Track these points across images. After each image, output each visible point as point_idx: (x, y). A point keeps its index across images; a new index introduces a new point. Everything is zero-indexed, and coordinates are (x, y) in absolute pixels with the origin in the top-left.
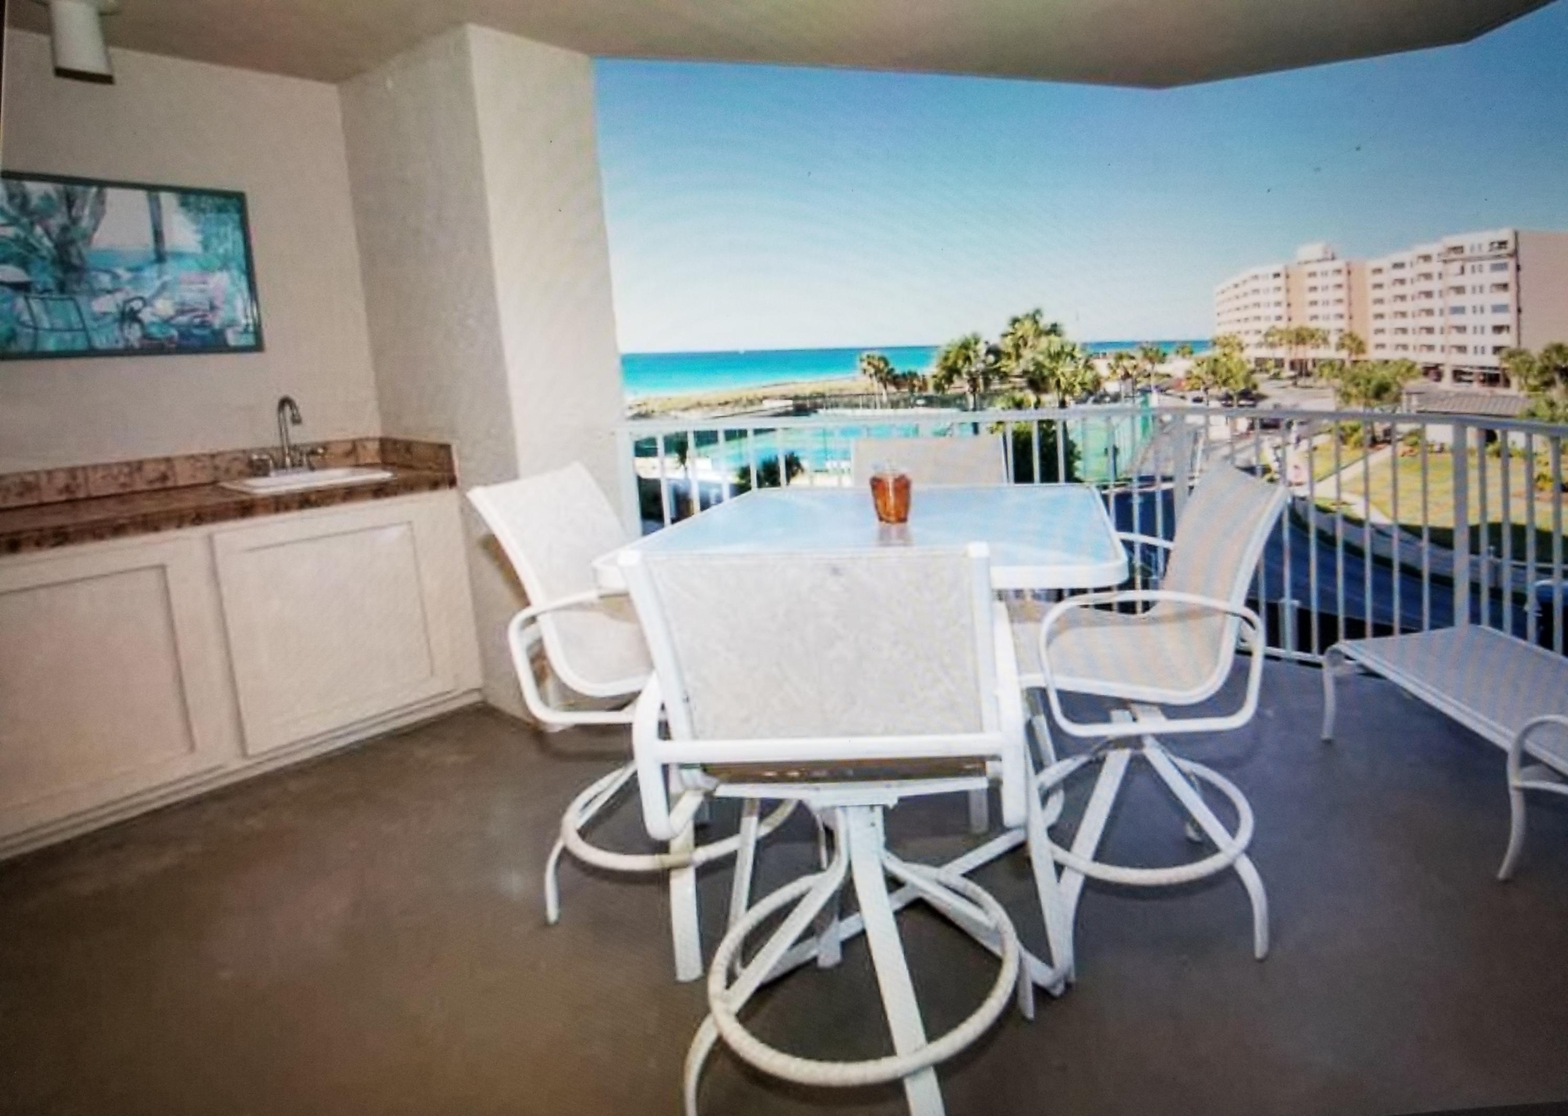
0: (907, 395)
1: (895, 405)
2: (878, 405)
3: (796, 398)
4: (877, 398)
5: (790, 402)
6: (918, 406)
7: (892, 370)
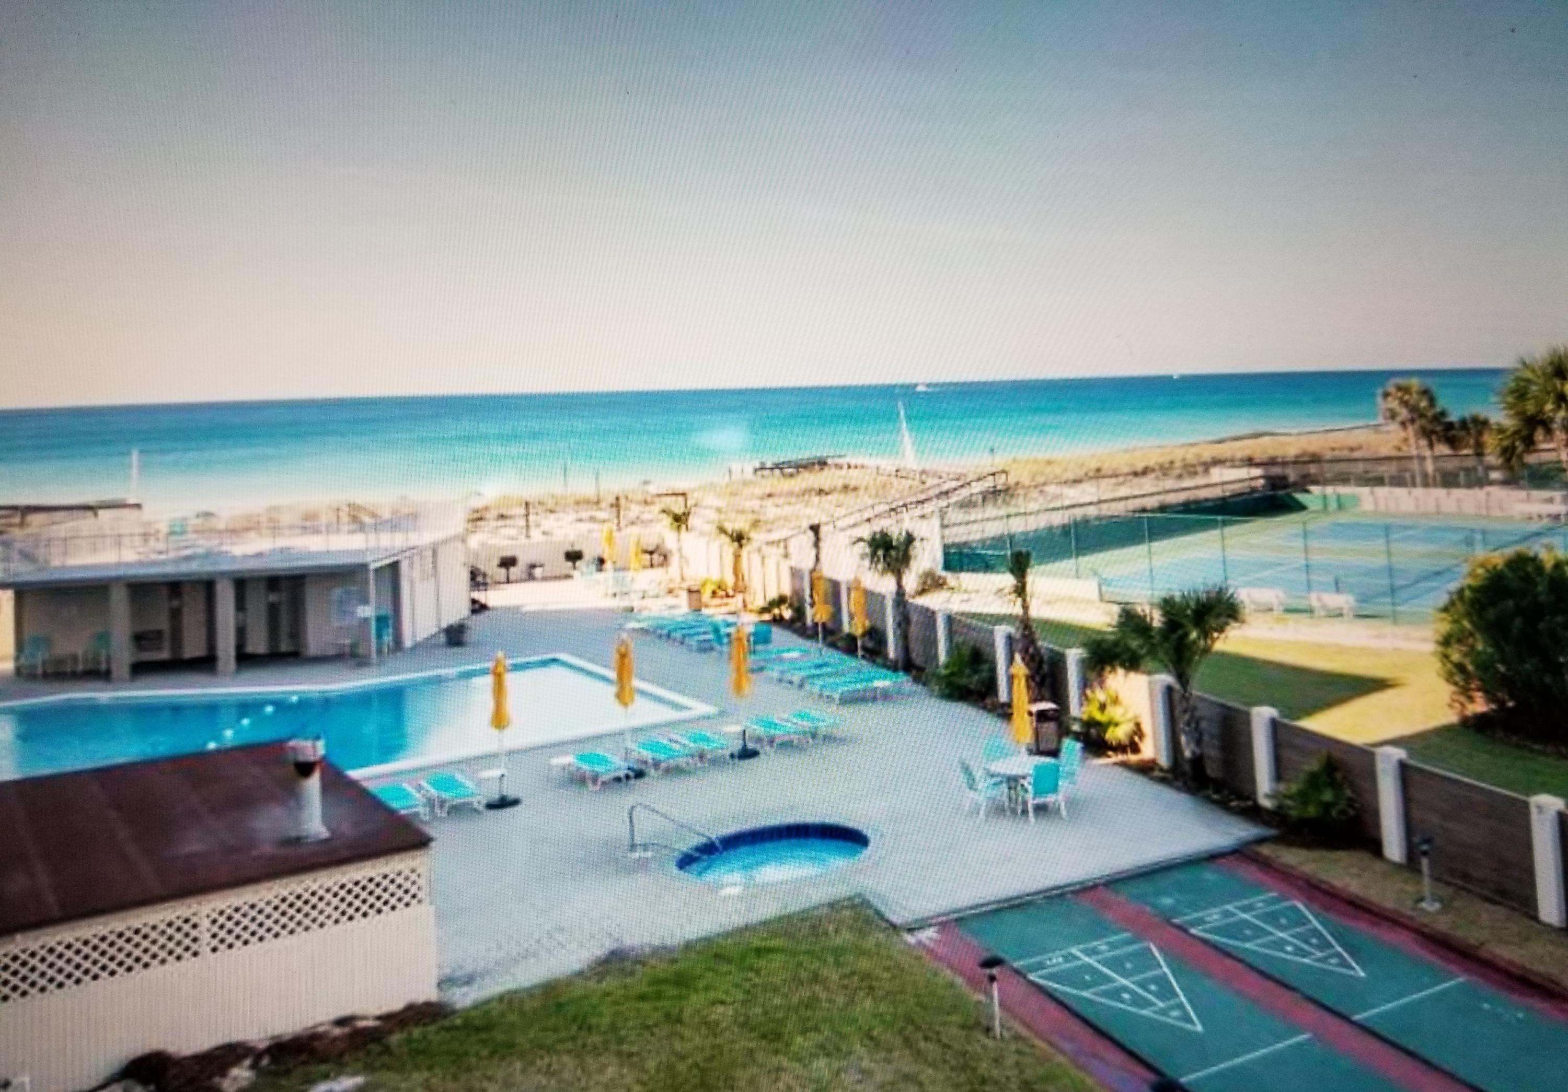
0: (1470, 463)
1: (1448, 480)
2: (1418, 480)
3: (1272, 462)
4: (1415, 465)
5: (1257, 472)
6: (1492, 483)
7: (1443, 414)
